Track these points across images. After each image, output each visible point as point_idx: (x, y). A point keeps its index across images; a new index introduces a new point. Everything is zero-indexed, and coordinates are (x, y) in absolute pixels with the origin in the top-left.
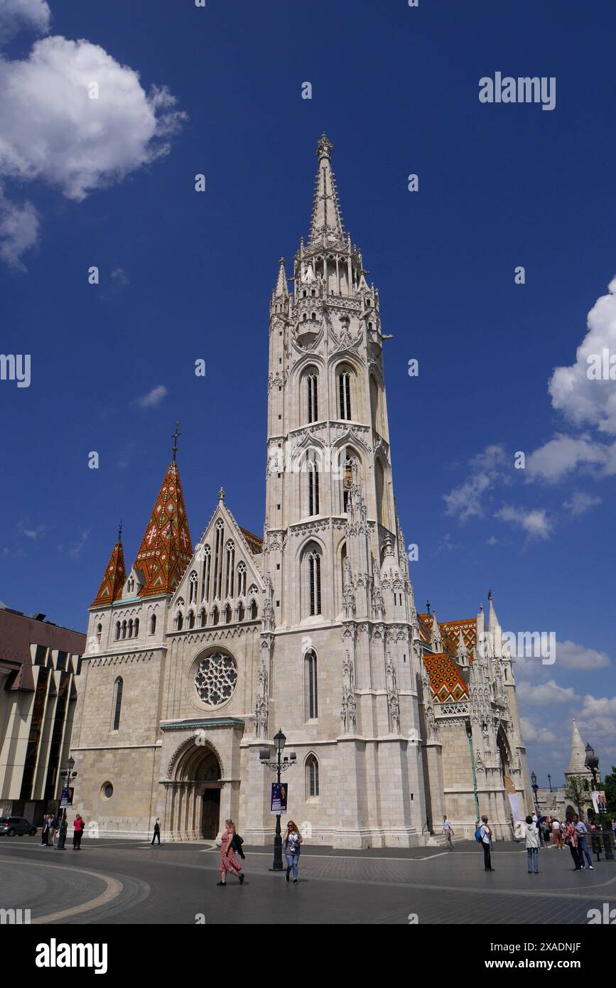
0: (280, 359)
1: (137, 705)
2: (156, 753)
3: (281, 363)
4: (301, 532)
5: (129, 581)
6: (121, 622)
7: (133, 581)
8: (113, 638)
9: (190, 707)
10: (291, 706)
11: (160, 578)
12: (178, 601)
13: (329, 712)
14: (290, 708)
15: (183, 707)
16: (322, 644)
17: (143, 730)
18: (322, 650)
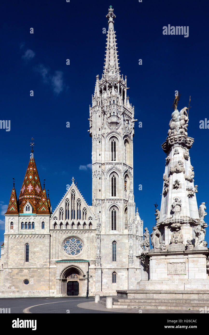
0: (100, 129)
1: (38, 254)
2: (50, 270)
3: (100, 130)
4: (110, 201)
5: (27, 207)
6: (24, 222)
7: (29, 207)
8: (20, 228)
9: (63, 255)
10: (107, 257)
11: (44, 207)
12: (54, 218)
13: (121, 260)
14: (106, 258)
15: (60, 255)
16: (119, 240)
17: (43, 262)
18: (119, 241)
